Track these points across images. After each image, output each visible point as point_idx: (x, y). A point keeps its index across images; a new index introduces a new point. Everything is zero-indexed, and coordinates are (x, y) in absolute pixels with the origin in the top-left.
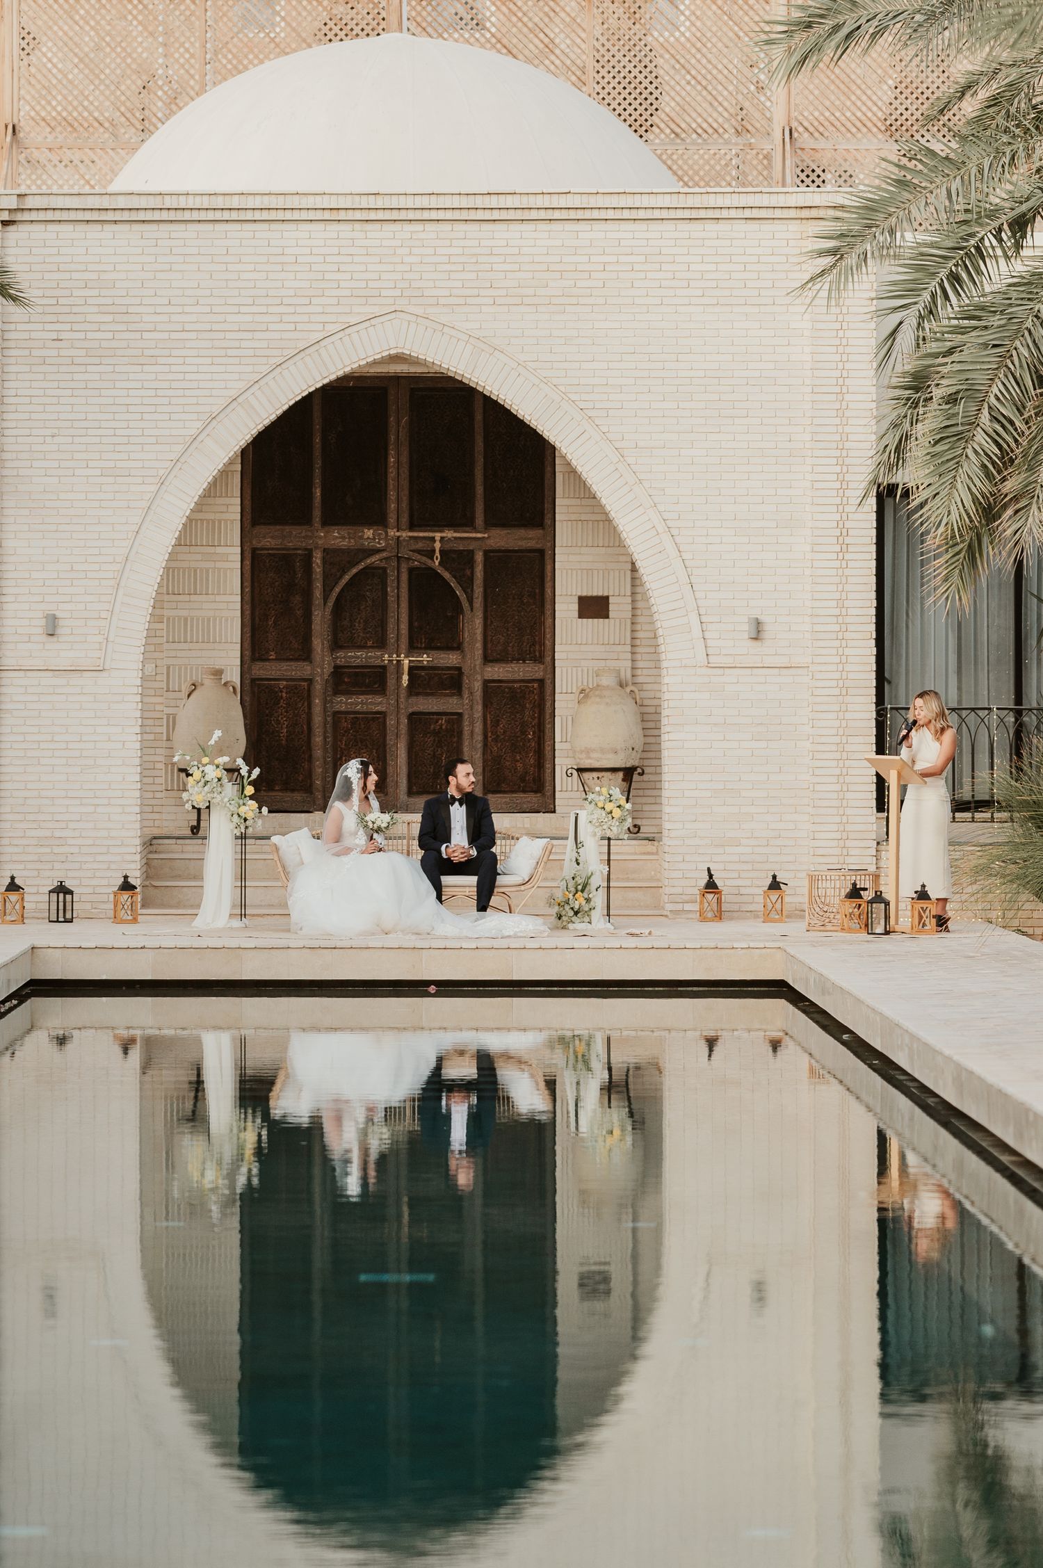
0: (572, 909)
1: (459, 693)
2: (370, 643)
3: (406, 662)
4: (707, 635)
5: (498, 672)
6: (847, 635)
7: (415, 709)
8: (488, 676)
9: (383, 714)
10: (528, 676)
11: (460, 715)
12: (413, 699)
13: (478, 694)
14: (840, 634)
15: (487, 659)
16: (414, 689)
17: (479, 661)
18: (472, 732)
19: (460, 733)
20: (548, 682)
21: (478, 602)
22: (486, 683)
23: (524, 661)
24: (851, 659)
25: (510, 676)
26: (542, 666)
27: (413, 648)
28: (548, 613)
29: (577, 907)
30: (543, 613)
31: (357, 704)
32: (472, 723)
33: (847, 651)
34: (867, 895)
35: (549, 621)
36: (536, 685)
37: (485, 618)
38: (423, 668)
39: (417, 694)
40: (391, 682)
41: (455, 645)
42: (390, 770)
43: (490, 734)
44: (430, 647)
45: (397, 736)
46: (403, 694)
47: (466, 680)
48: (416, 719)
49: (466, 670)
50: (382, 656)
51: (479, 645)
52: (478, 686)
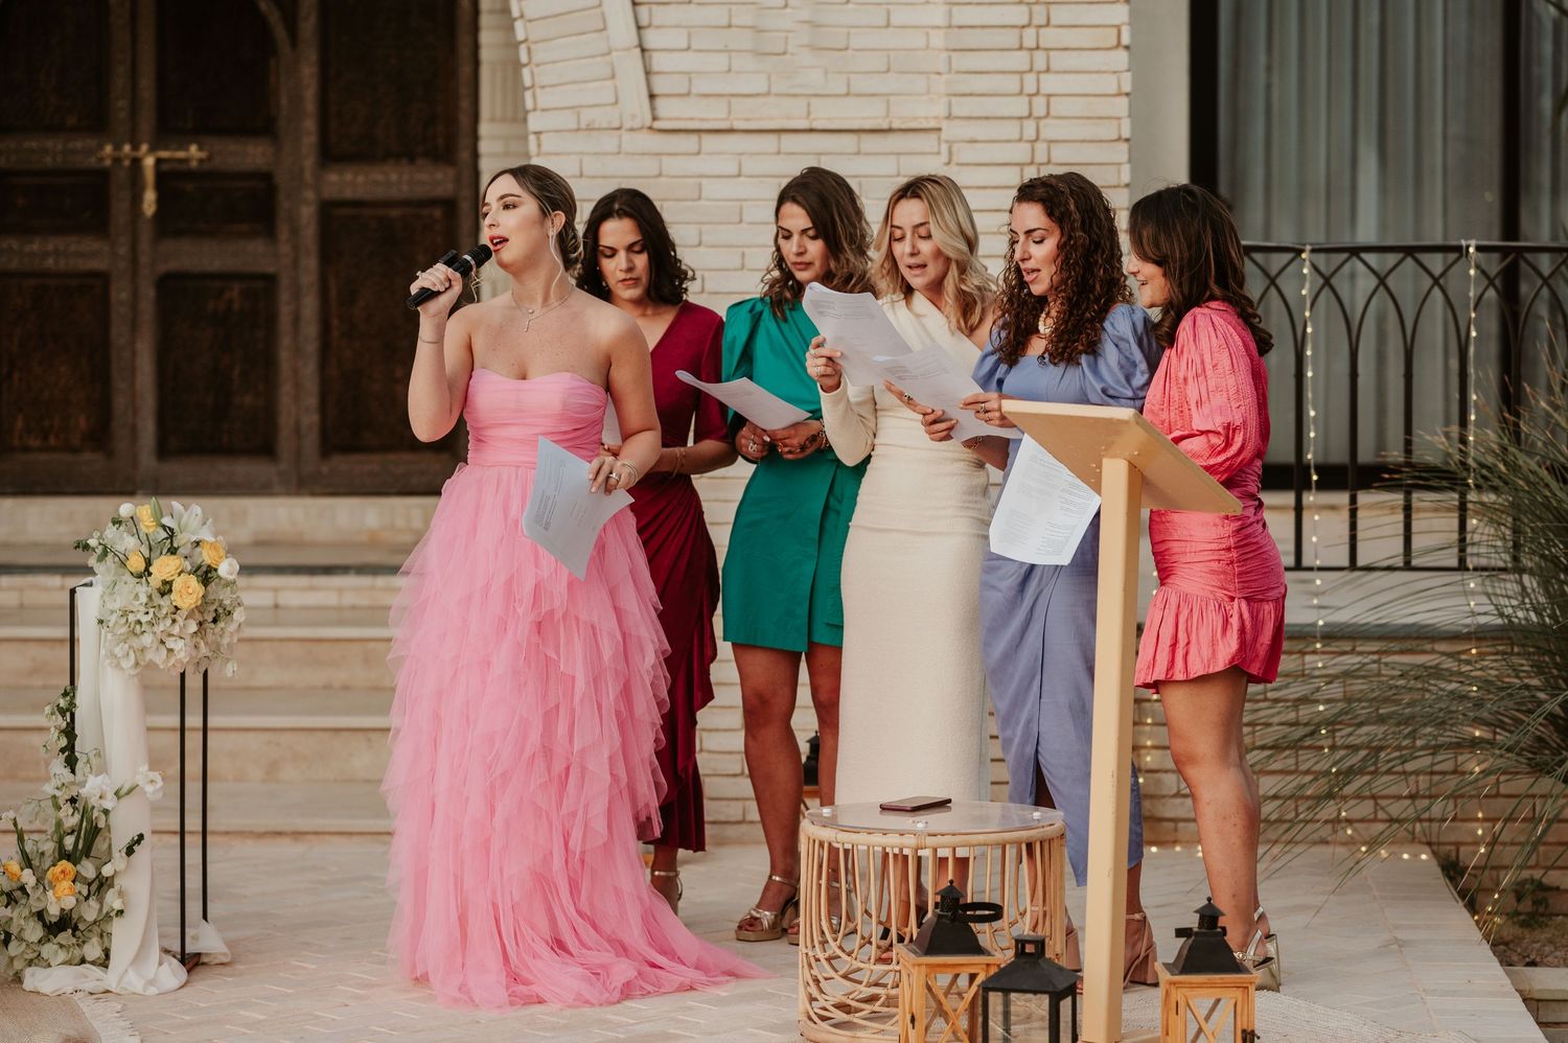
0: (40, 915)
1: (270, 232)
2: (71, 121)
3: (149, 162)
4: (652, 39)
5: (352, 182)
6: (1050, 37)
7: (172, 265)
8: (330, 192)
9: (103, 278)
10: (420, 192)
11: (270, 280)
12: (168, 246)
13: (309, 233)
14: (1030, 34)
15: (330, 155)
16: (169, 222)
17: (309, 162)
18: (297, 319)
19: (272, 320)
20: (465, 207)
21: (308, 25)
22: (328, 210)
23: (412, 159)
24: (1058, 106)
25: (379, 193)
26: (451, 172)
27: (167, 131)
28: (464, 51)
29: (54, 912)
30: (452, 50)
31: (46, 254)
32: (297, 295)
33: (1050, 83)
34: (997, 944)
35: (465, 70)
36: (438, 213)
37: (324, 65)
38: (190, 175)
39: (179, 233)
40: (119, 207)
41: (261, 124)
42: (120, 402)
43: (335, 322)
44: (201, 130)
45: (134, 326)
46: (146, 234)
47: (284, 203)
48: (171, 286)
49: (282, 179)
50: (101, 147)
51: (310, 125)
52: (307, 213)
